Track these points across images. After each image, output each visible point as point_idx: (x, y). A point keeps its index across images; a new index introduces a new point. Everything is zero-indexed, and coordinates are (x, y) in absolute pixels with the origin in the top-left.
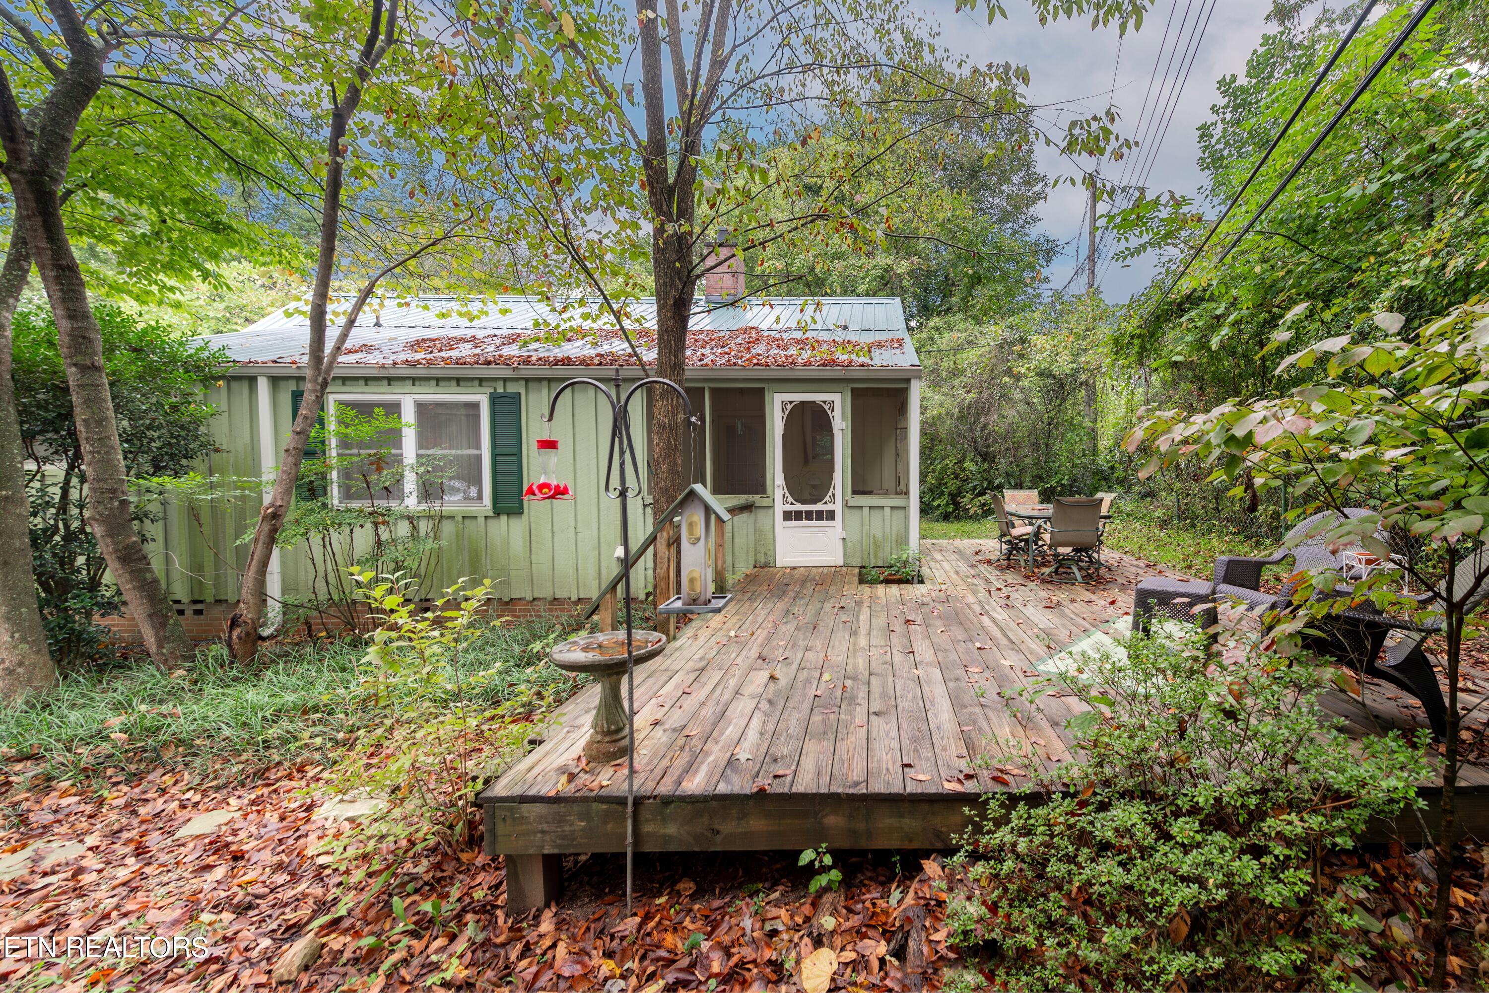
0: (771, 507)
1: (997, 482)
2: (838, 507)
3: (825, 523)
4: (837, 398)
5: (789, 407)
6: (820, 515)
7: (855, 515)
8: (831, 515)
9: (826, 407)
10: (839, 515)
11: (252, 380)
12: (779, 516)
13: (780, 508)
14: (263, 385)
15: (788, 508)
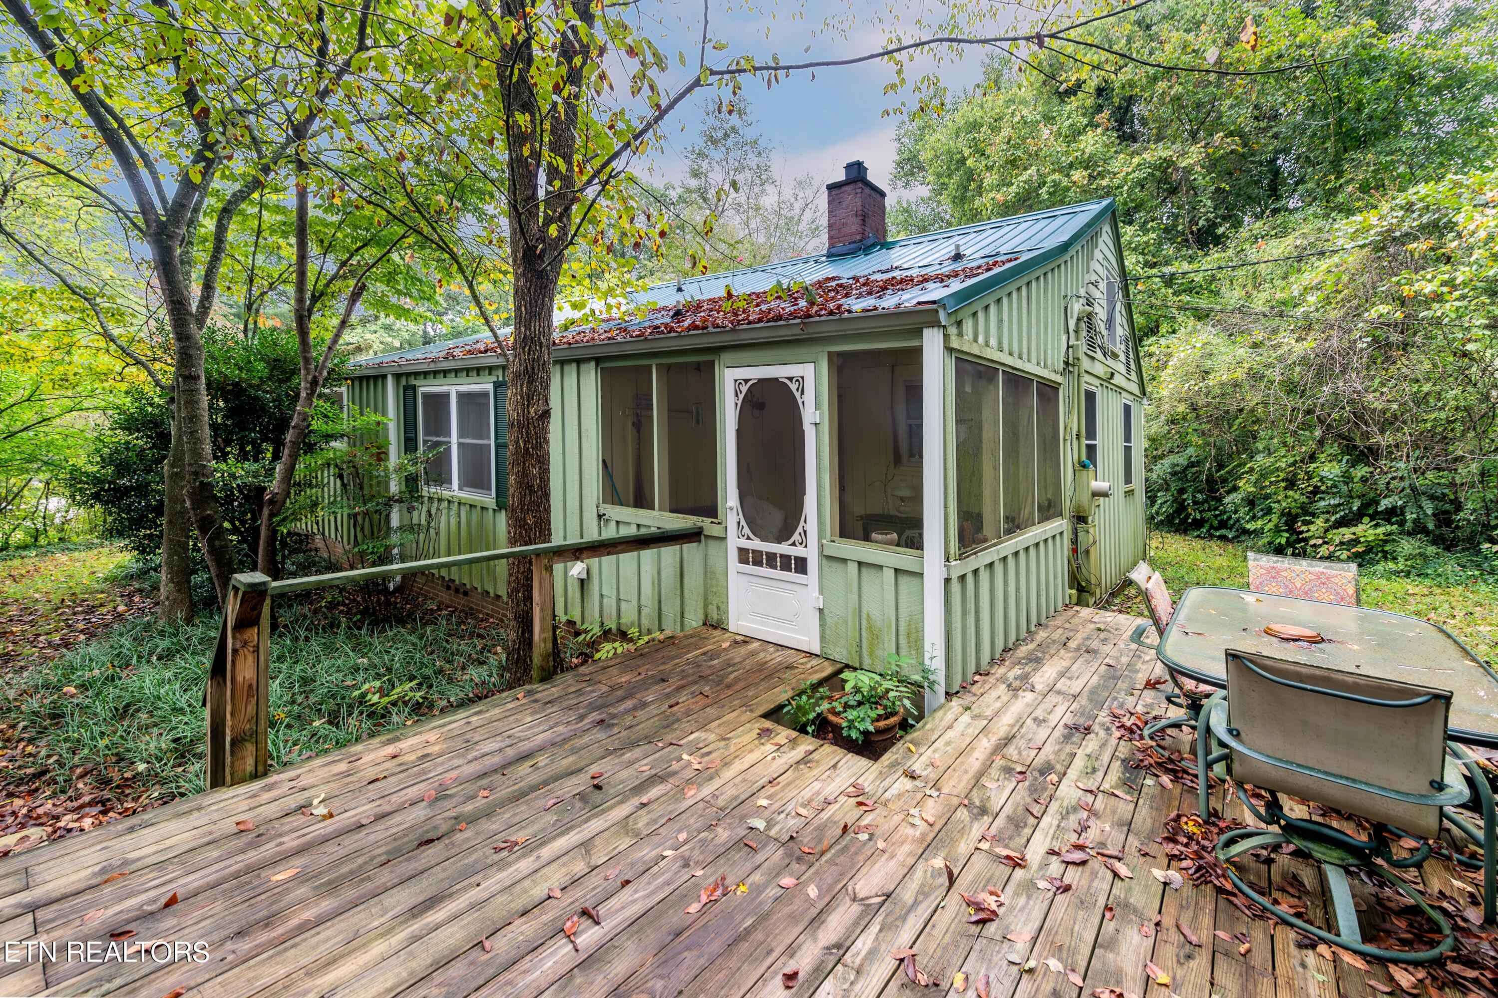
0: (724, 539)
1: (1385, 504)
2: (811, 553)
3: (792, 576)
4: (806, 371)
5: (744, 389)
6: (786, 563)
7: (835, 571)
8: (801, 565)
9: (793, 387)
10: (813, 565)
11: (384, 377)
12: (733, 555)
13: (734, 542)
14: (390, 380)
15: (744, 543)
